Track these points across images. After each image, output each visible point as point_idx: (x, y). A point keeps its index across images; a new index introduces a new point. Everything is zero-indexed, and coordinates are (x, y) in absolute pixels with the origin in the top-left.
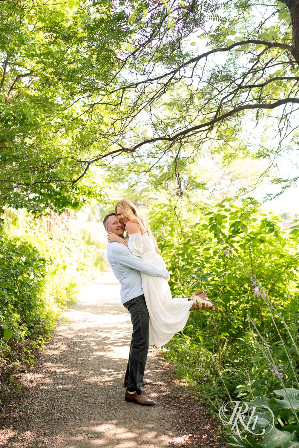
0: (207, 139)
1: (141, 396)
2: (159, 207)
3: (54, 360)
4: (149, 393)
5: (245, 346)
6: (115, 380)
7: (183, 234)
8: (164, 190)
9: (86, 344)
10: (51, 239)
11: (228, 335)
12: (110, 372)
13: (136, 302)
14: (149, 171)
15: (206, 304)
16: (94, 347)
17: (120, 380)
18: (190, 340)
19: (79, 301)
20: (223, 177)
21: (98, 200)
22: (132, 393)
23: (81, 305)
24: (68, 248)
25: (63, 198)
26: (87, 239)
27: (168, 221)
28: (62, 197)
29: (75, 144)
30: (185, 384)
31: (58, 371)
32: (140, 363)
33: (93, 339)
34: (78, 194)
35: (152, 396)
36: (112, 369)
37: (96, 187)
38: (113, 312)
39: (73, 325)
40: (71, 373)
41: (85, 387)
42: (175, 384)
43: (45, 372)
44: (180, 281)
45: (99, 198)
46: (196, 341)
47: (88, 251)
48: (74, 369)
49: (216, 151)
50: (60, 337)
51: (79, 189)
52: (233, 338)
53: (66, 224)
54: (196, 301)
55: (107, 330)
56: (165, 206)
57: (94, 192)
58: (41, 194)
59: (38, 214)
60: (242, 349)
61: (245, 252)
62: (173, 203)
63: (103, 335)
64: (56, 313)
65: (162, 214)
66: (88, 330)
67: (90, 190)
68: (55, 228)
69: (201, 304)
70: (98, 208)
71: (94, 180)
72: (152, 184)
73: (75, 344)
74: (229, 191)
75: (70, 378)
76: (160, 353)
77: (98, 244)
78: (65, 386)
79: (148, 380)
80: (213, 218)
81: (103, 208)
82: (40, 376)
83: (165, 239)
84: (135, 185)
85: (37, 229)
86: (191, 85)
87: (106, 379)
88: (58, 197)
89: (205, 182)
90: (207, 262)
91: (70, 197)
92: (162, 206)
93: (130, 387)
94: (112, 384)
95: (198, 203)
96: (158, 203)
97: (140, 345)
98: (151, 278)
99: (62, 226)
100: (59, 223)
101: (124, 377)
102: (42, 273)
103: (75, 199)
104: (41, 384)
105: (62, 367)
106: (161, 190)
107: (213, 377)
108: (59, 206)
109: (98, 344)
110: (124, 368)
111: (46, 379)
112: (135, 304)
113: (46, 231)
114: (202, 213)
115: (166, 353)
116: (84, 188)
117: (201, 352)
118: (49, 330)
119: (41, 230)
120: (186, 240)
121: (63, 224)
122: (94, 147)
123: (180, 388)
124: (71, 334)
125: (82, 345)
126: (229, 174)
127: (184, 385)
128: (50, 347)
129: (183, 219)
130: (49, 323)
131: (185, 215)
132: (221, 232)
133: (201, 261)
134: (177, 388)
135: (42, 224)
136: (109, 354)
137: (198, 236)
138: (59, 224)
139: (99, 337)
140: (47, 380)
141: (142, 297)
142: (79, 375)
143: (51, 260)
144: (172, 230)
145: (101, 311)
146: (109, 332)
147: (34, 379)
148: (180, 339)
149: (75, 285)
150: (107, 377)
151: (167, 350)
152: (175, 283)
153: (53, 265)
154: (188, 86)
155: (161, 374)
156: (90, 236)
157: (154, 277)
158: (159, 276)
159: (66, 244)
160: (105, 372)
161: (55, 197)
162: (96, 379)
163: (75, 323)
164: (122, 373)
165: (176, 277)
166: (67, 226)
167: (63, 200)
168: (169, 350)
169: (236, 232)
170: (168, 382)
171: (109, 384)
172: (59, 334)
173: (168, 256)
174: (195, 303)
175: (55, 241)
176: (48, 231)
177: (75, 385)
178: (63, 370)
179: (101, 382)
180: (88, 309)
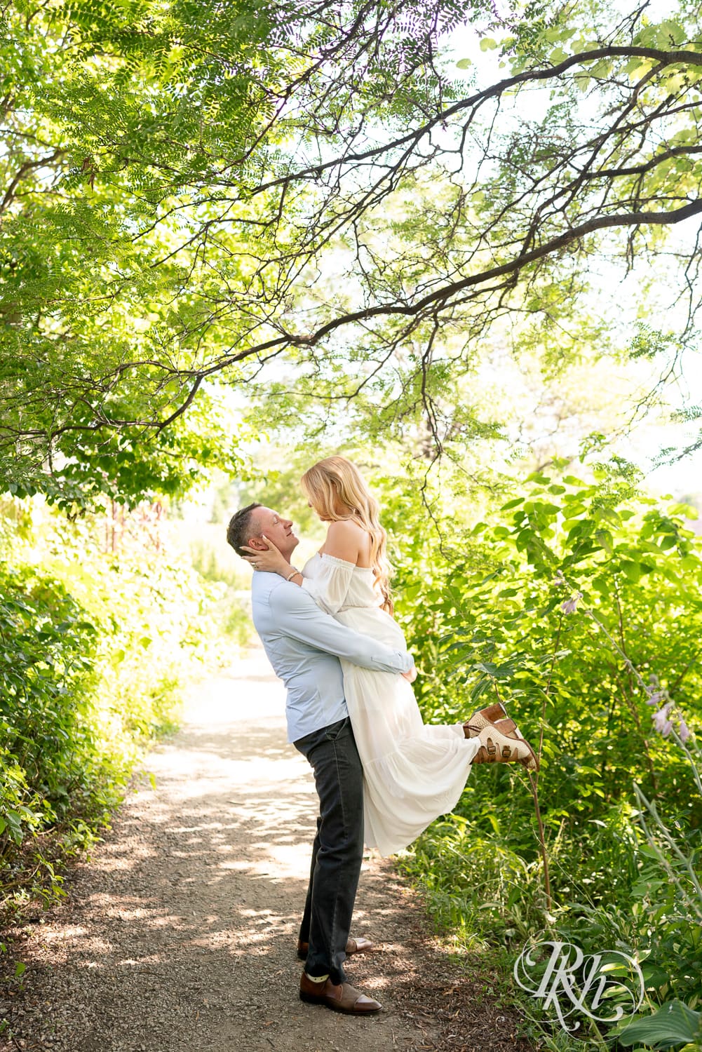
0: (501, 311)
1: (340, 988)
2: (382, 485)
3: (119, 886)
4: (365, 977)
5: (608, 842)
6: (277, 940)
7: (444, 552)
8: (394, 443)
9: (200, 840)
10: (116, 569)
11: (566, 814)
12: (261, 917)
13: (329, 738)
14: (356, 394)
15: (512, 749)
16: (222, 847)
17: (288, 939)
18: (468, 826)
19: (186, 724)
20: (537, 411)
21: (227, 471)
22: (318, 980)
23: (192, 735)
24: (158, 592)
25: (139, 467)
26: (206, 568)
27: (405, 522)
28: (136, 465)
29: (164, 328)
30: (457, 949)
31: (127, 915)
32: (340, 899)
33: (219, 826)
34: (177, 457)
35: (372, 986)
36: (268, 907)
37: (223, 437)
38: (270, 751)
39: (169, 788)
40: (161, 922)
41: (195, 962)
42: (432, 950)
43: (92, 920)
44: (439, 671)
45: (229, 466)
46: (483, 828)
47: (209, 597)
48: (167, 910)
49: (523, 343)
50: (135, 822)
51: (179, 444)
52: (579, 822)
53: (152, 531)
54: (489, 739)
55: (256, 801)
56: (396, 483)
57: (216, 452)
58: (84, 458)
59: (75, 508)
60: (604, 848)
61: (603, 598)
62: (418, 475)
63: (245, 814)
64: (127, 758)
65: (390, 503)
66: (204, 802)
67: (208, 446)
68: (124, 542)
69: (501, 749)
70: (234, 490)
71: (217, 421)
72: (362, 428)
73: (173, 841)
74: (552, 443)
75: (157, 935)
76: (391, 861)
77: (234, 578)
78: (143, 960)
79: (361, 940)
80: (523, 513)
81: (246, 491)
82: (80, 930)
83: (400, 565)
84: (319, 431)
85: (81, 545)
86: (458, 171)
87: (250, 937)
88: (126, 464)
89: (500, 422)
90: (509, 627)
91: (156, 466)
92: (391, 482)
93: (313, 964)
94: (265, 953)
95: (482, 474)
96: (379, 477)
97: (339, 852)
98: (368, 674)
99: (143, 538)
100: (136, 530)
101: (298, 930)
102: (85, 660)
103: (171, 469)
104: (81, 954)
105: (137, 906)
106: (386, 443)
107: (530, 926)
108: (128, 487)
109: (231, 838)
110: (298, 906)
111: (94, 939)
112: (325, 742)
113: (103, 551)
114: (492, 498)
115: (407, 861)
116: (193, 440)
117: (496, 860)
118: (107, 806)
119: (91, 547)
120: (454, 566)
121: (146, 533)
122: (217, 337)
123: (447, 962)
124: (164, 812)
125: (191, 841)
126: (552, 403)
127: (456, 953)
128: (109, 849)
129: (443, 515)
130: (107, 786)
131: (448, 505)
132: (544, 548)
133: (494, 623)
134: (437, 960)
135: (92, 534)
136: (259, 868)
137: (484, 556)
138: (134, 533)
139: (234, 821)
140: (98, 944)
141: (346, 724)
142: (179, 928)
143: (114, 623)
144: (416, 543)
145: (240, 751)
146: (259, 804)
147: (63, 940)
148: (442, 824)
149: (175, 684)
150: (253, 931)
151: (408, 854)
152: (425, 677)
153: (120, 636)
154: (452, 174)
155: (393, 920)
156: (214, 559)
157: (375, 673)
158: (389, 669)
159: (153, 581)
160: (248, 919)
161: (120, 466)
162: (224, 938)
163: (174, 783)
164: (292, 920)
165: (427, 661)
166: (154, 538)
167: (138, 472)
168: (413, 854)
169: (584, 549)
170: (412, 945)
171: (258, 952)
172: (133, 812)
173: (407, 608)
174: (485, 744)
175: (126, 573)
176: (110, 549)
177: (168, 957)
178: (139, 913)
179: (239, 946)
180: (209, 744)
